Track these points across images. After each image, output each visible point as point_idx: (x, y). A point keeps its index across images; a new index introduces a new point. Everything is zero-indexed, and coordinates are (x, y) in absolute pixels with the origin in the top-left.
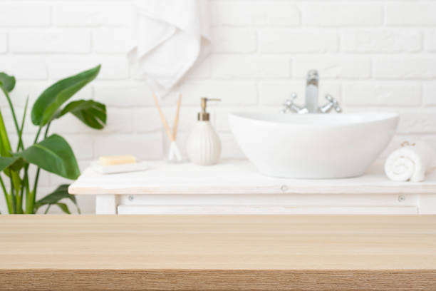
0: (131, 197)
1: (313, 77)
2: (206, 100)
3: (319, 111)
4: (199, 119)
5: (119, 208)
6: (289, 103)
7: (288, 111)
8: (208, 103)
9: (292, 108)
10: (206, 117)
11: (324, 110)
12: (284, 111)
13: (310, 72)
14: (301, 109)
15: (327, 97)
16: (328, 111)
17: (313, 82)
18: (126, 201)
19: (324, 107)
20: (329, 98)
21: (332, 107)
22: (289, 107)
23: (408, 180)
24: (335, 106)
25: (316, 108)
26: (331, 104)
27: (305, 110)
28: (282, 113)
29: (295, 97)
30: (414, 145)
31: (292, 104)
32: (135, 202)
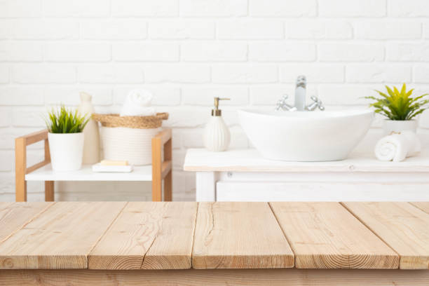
0: (230, 174)
1: (302, 81)
2: (218, 99)
3: (306, 109)
4: (213, 115)
5: (218, 184)
6: (281, 103)
7: (281, 108)
8: (220, 101)
9: (284, 106)
10: (219, 113)
11: (310, 108)
12: (278, 109)
13: (299, 77)
14: (291, 108)
15: (312, 98)
16: (313, 110)
17: (302, 85)
18: (225, 177)
19: (310, 106)
20: (314, 98)
21: (317, 105)
22: (282, 106)
23: (392, 160)
24: (318, 105)
25: (304, 107)
26: (316, 103)
27: (295, 109)
28: (276, 110)
29: (286, 98)
30: (399, 133)
31: (284, 104)
32: (234, 178)
